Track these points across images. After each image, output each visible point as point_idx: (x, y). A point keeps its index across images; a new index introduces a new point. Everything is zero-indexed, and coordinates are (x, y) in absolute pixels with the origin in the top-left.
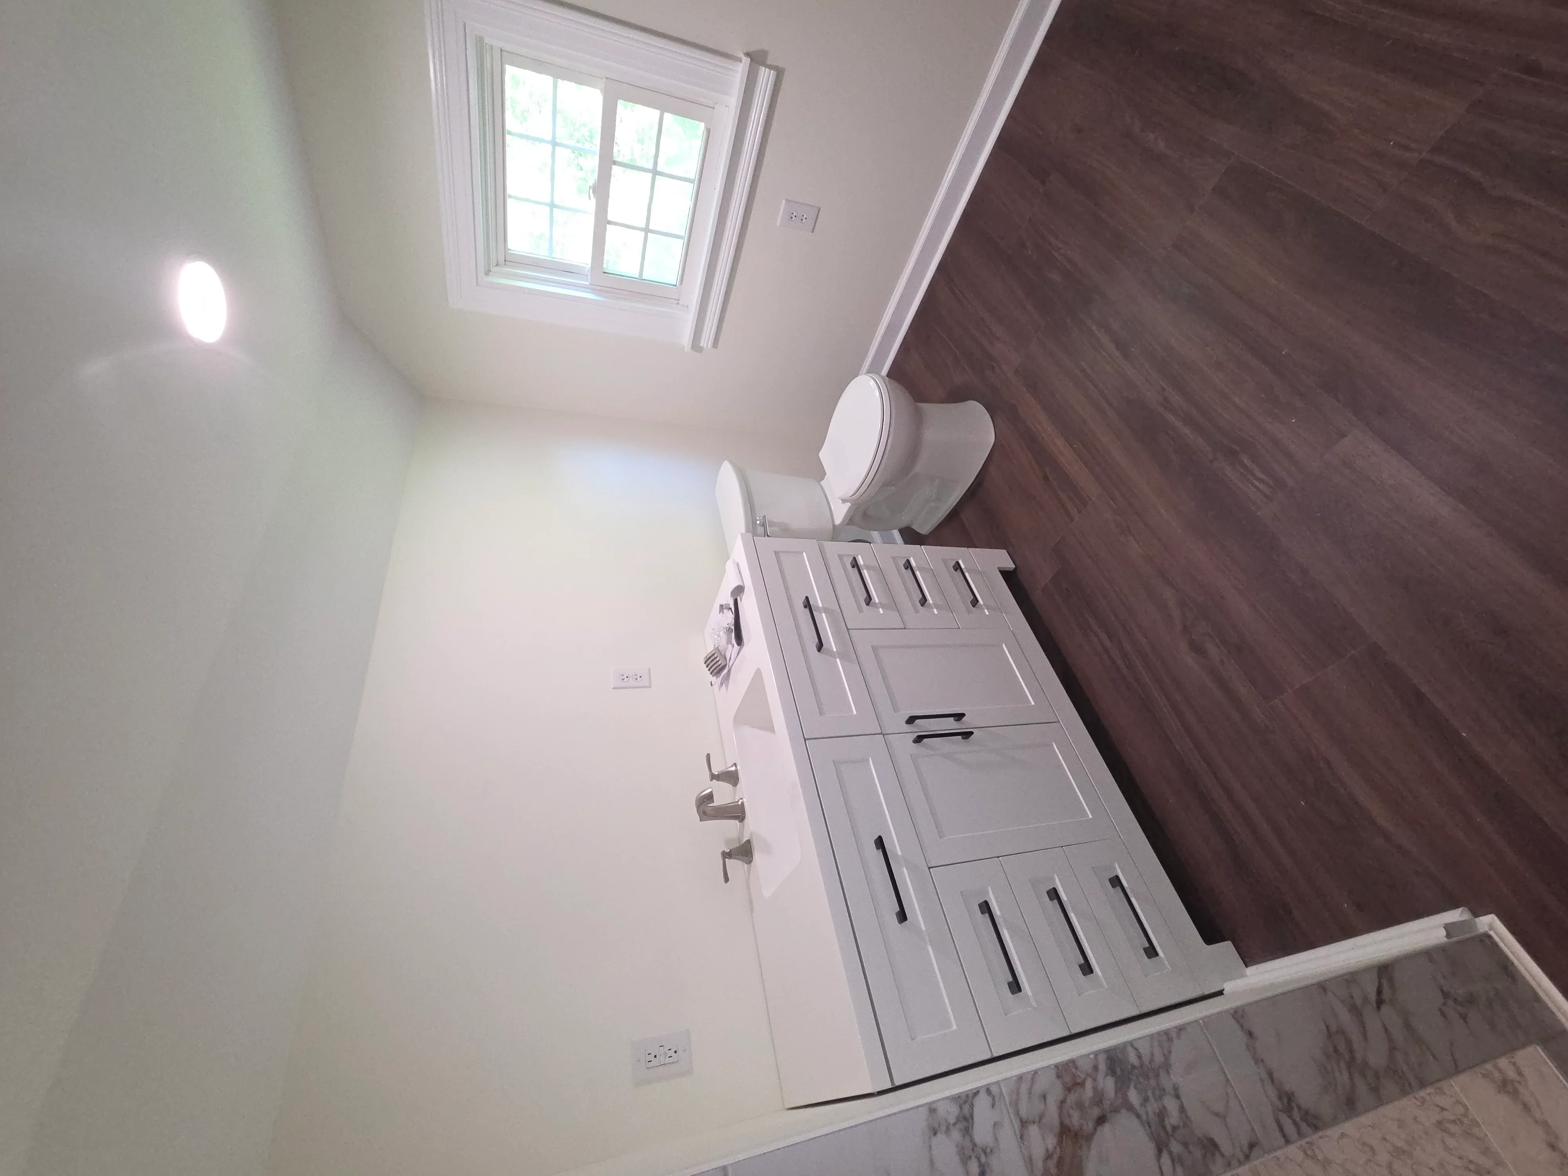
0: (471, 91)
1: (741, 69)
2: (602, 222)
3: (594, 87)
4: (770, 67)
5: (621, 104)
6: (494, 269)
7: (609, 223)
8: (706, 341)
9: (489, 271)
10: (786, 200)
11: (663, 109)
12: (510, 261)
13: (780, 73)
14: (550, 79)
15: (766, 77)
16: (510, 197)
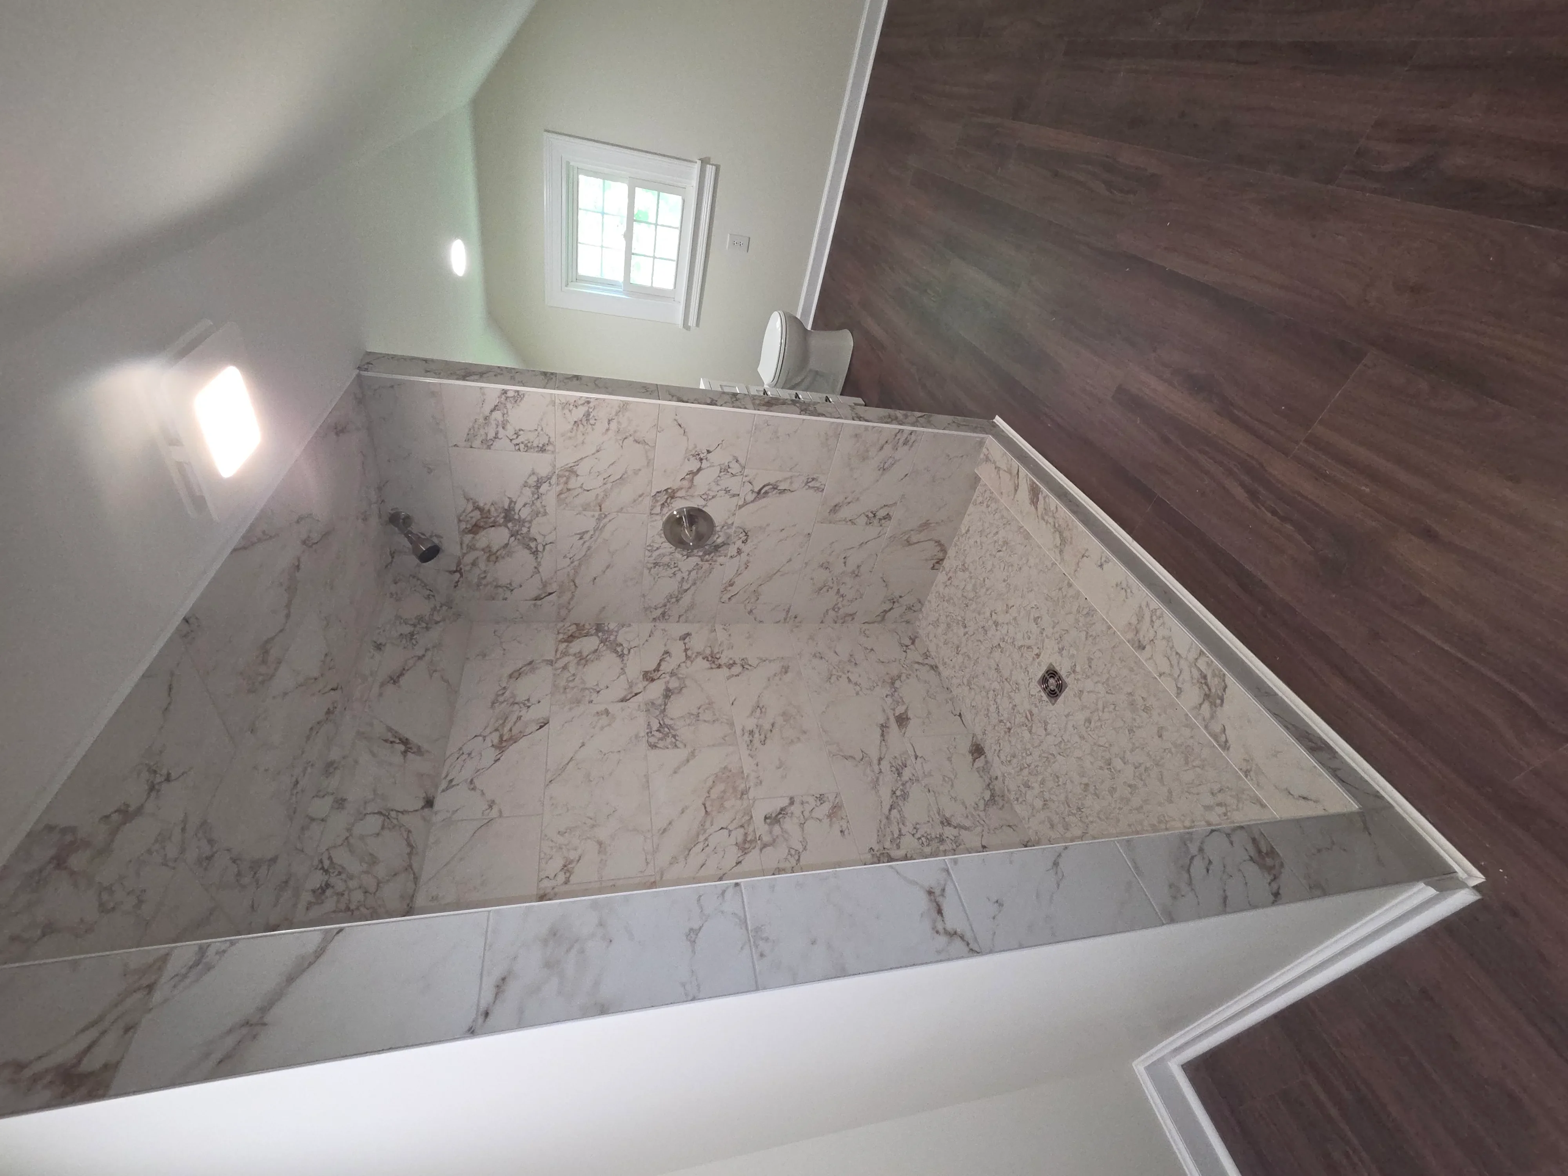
0: (563, 189)
1: (697, 167)
2: (629, 253)
3: (623, 182)
4: (712, 165)
5: (637, 190)
6: (570, 283)
7: (633, 254)
8: (692, 322)
9: (568, 284)
10: (730, 234)
11: (659, 190)
12: (579, 279)
13: (718, 168)
14: (601, 181)
15: (710, 170)
16: (580, 243)
